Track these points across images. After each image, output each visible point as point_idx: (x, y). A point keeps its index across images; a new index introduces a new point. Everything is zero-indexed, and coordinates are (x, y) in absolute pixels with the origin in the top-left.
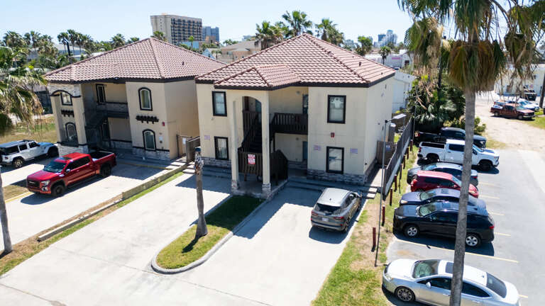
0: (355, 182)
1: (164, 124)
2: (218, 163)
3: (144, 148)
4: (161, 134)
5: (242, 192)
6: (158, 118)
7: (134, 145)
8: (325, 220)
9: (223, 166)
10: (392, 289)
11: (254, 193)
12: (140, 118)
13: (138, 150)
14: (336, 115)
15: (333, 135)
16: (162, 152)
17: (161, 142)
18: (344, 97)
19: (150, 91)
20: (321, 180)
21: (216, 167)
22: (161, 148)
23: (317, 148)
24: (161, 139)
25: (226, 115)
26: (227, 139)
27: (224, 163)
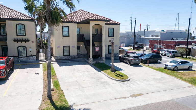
1: (33, 42)
2: (64, 58)
3: (18, 56)
4: (30, 47)
6: (29, 39)
9: (67, 58)
12: (15, 40)
15: (110, 41)
16: (31, 57)
17: (31, 52)
18: (113, 28)
19: (25, 26)
20: (107, 57)
21: (63, 59)
22: (30, 55)
24: (30, 50)
25: (69, 36)
26: (69, 46)
27: (67, 57)
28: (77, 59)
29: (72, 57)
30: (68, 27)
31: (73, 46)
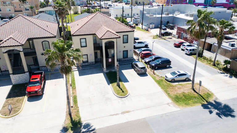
0: (131, 59)
2: (84, 64)
3: (47, 66)
5: (108, 71)
7: (40, 66)
8: (143, 71)
10: (170, 80)
11: (112, 70)
12: (42, 54)
13: (43, 67)
14: (125, 41)
15: (124, 47)
18: (128, 35)
19: (48, 42)
20: (122, 61)
23: (120, 52)
25: (86, 46)
26: (87, 55)
27: (86, 64)
28: (94, 64)
29: (90, 63)
30: (85, 39)
31: (91, 55)
